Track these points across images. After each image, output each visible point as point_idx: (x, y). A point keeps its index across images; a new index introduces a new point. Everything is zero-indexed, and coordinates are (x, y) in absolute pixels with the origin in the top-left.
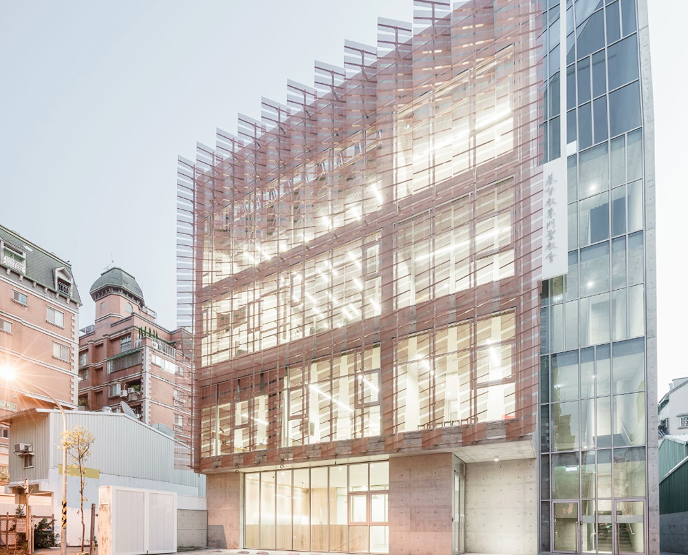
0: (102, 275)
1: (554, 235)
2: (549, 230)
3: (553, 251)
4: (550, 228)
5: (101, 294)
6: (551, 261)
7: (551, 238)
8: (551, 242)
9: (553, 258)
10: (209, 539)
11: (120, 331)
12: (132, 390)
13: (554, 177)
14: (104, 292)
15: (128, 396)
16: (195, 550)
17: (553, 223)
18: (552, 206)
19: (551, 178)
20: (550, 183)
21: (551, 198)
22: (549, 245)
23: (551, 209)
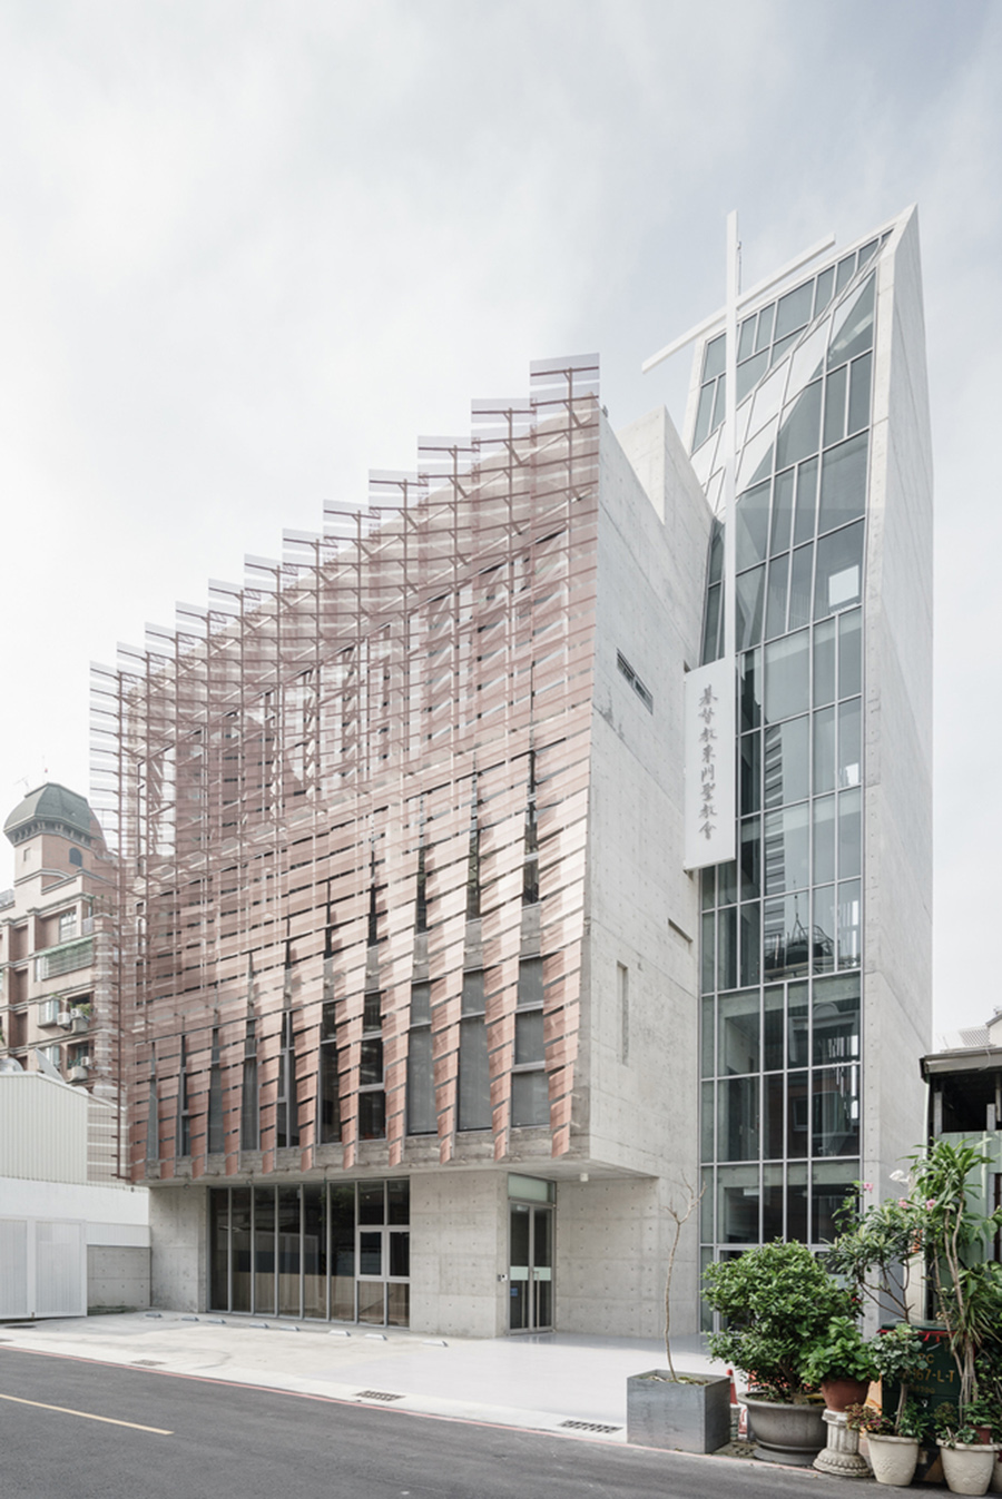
0: (27, 796)
1: (712, 793)
2: (705, 783)
3: (712, 820)
4: (707, 779)
5: (23, 833)
6: (708, 837)
7: (709, 797)
8: (708, 804)
9: (712, 833)
10: (154, 1295)
11: (58, 903)
12: (77, 1012)
13: (714, 693)
14: (30, 830)
15: (71, 1024)
16: (122, 1312)
17: (712, 771)
18: (711, 742)
19: (708, 692)
20: (708, 702)
21: (708, 728)
22: (706, 808)
23: (709, 746)
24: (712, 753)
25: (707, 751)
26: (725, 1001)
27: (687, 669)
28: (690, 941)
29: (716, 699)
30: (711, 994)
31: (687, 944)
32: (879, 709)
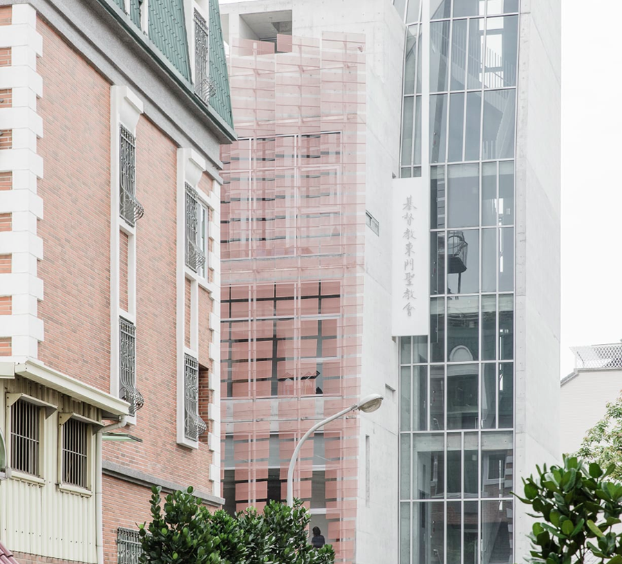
1: (413, 281)
2: (407, 272)
3: (413, 303)
4: (409, 269)
6: (409, 314)
7: (410, 284)
8: (410, 289)
9: (412, 311)
13: (413, 203)
17: (412, 264)
18: (411, 240)
19: (409, 200)
20: (409, 209)
21: (410, 229)
22: (407, 292)
23: (410, 244)
24: (412, 250)
25: (409, 246)
26: (418, 438)
27: (394, 177)
28: (393, 391)
29: (415, 208)
30: (408, 432)
31: (391, 393)
32: (525, 240)
